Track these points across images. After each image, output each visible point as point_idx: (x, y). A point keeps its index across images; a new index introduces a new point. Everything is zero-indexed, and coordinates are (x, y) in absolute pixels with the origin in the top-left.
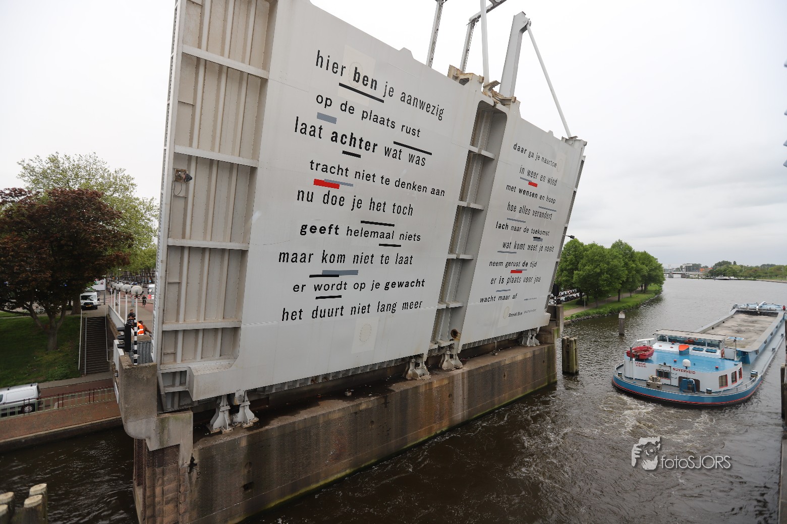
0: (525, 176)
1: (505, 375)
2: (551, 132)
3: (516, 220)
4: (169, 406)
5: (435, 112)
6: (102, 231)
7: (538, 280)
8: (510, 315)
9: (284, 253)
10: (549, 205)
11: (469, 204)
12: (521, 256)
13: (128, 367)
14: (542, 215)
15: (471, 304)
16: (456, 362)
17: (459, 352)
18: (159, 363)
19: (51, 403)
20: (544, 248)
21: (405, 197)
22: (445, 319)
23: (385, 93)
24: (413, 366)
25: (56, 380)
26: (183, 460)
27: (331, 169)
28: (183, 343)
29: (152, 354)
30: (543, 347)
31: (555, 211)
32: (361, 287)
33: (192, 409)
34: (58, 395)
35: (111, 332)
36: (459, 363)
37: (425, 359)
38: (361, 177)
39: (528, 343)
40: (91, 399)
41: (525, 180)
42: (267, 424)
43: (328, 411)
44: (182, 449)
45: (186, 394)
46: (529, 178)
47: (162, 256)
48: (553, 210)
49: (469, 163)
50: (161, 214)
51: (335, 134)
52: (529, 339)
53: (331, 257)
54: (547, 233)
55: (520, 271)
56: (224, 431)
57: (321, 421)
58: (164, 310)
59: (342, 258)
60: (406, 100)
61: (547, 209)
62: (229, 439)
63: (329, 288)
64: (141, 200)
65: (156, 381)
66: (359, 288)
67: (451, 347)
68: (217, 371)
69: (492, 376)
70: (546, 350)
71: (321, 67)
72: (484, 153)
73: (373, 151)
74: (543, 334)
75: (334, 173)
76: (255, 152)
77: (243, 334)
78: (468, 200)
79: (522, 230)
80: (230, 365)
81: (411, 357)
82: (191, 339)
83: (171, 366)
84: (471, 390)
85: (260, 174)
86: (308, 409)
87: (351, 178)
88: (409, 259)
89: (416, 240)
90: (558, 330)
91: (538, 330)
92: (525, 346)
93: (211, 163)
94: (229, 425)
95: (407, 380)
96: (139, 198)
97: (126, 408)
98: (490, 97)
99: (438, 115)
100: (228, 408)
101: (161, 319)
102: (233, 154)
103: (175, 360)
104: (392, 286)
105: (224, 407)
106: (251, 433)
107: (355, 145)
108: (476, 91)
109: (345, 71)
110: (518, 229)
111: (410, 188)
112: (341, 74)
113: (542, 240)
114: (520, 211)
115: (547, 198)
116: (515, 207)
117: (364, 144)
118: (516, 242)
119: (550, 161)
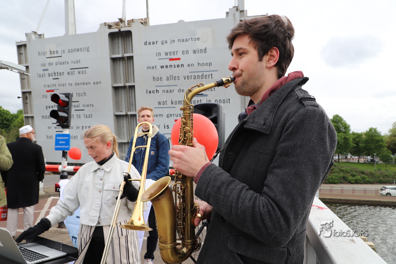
0: (163, 56)
5: (85, 50)
14: (197, 77)
23: (62, 53)
31: (217, 71)
38: (61, 85)
46: (169, 57)
61: (202, 72)
72: (126, 55)
85: (32, 93)
88: (91, 116)
89: (91, 107)
104: (85, 128)
107: (56, 76)
108: (104, 30)
109: (47, 53)
110: (171, 91)
111: (82, 85)
112: (46, 54)
113: (206, 95)
114: (168, 79)
115: (198, 64)
116: (161, 78)
117: (59, 74)
118: (172, 100)
119: (189, 39)
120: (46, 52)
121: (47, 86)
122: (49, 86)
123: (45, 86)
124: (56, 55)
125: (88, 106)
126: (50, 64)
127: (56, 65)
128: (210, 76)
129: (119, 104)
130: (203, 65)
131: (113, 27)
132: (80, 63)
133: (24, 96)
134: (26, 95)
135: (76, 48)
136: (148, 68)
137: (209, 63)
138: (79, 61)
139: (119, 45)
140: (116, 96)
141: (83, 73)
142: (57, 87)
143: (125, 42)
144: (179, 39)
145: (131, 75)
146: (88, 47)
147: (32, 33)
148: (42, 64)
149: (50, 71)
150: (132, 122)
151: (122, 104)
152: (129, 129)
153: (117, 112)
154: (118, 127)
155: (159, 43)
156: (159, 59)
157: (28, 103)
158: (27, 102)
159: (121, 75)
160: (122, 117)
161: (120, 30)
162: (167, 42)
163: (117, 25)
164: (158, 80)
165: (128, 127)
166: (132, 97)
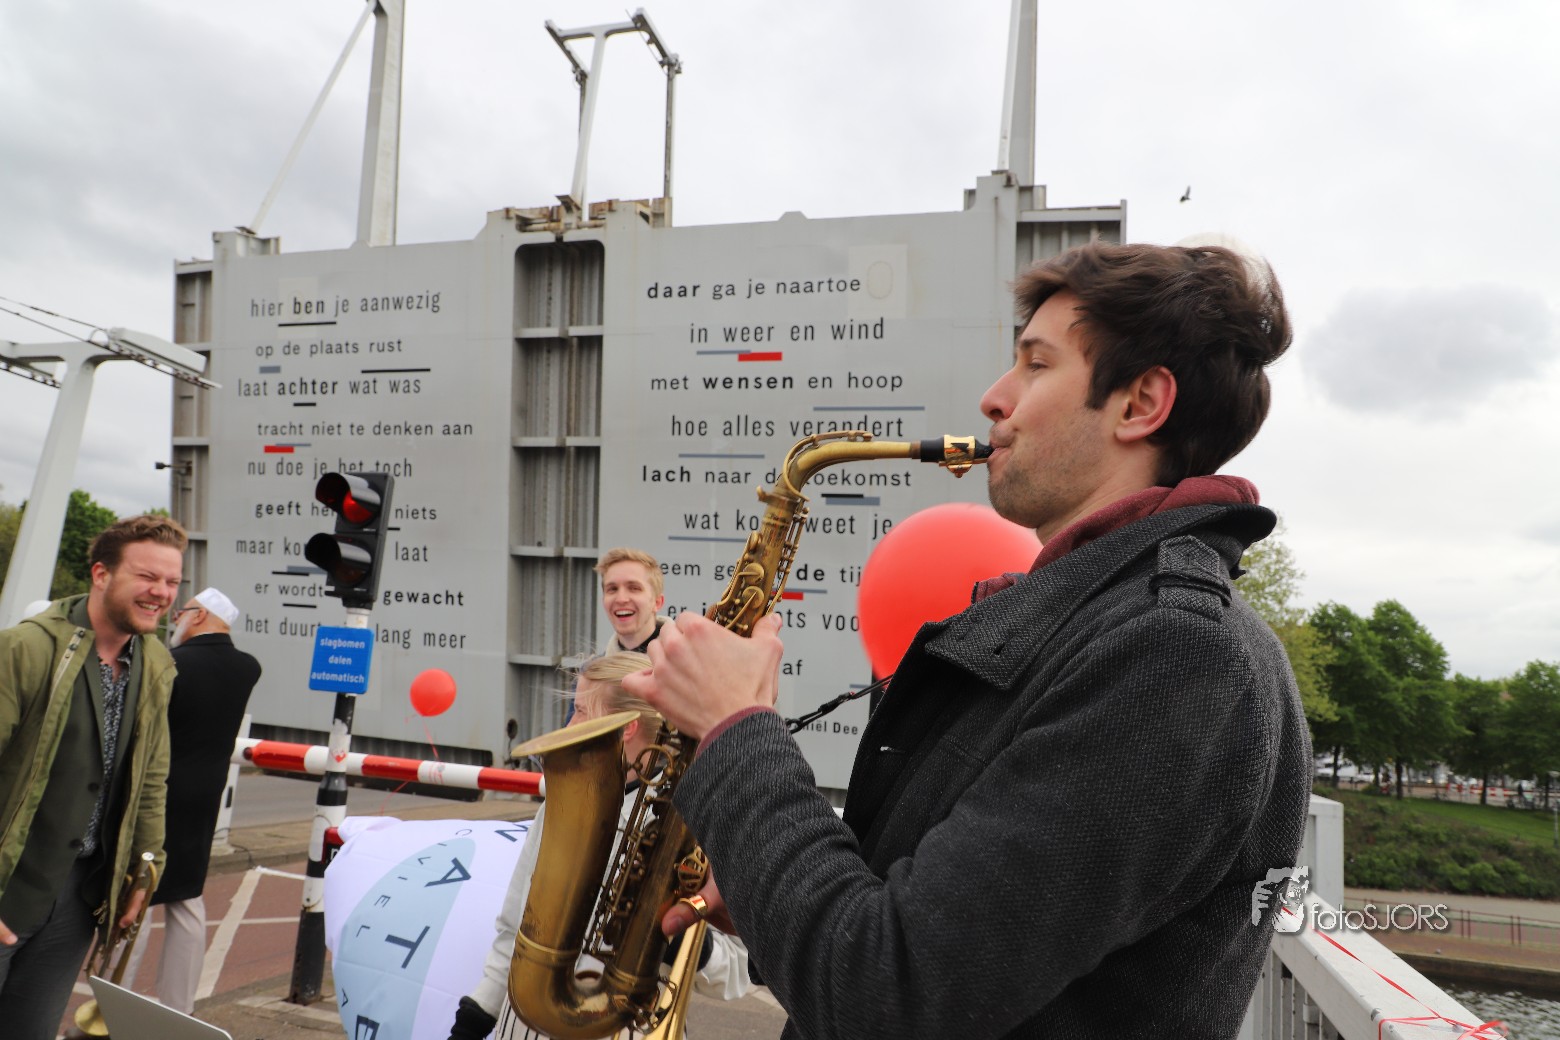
0: (717, 341)
2: (792, 216)
3: (722, 457)
5: (423, 304)
9: (241, 541)
11: (559, 439)
21: (394, 449)
23: (337, 311)
27: (281, 429)
31: (922, 408)
38: (321, 431)
46: (739, 345)
51: (282, 386)
53: (295, 547)
54: (893, 480)
55: (796, 595)
60: (369, 308)
61: (862, 409)
63: (298, 590)
71: (257, 316)
72: (575, 332)
73: (333, 392)
75: (286, 433)
88: (421, 553)
89: (428, 518)
99: (430, 306)
104: (396, 597)
107: (307, 392)
108: (502, 236)
109: (283, 308)
110: (737, 478)
111: (400, 433)
112: (279, 313)
113: (875, 501)
114: (727, 432)
115: (850, 379)
116: (703, 424)
117: (318, 387)
118: (738, 511)
119: (820, 283)
120: (280, 305)
121: (269, 430)
122: (275, 431)
123: (263, 430)
124: (314, 317)
125: (415, 513)
126: (291, 349)
127: (312, 353)
128: (894, 428)
129: (534, 514)
130: (868, 382)
131: (534, 227)
132: (400, 350)
133: (182, 462)
134: (187, 460)
135: (392, 294)
136: (656, 383)
137: (893, 378)
138: (399, 342)
139: (553, 291)
140: (525, 484)
141: (407, 391)
142: (307, 437)
143: (577, 284)
144: (780, 281)
145: (588, 406)
146: (436, 293)
147: (239, 231)
148: (260, 347)
149: (286, 377)
150: (579, 588)
151: (546, 515)
152: (565, 615)
153: (524, 543)
154: (522, 602)
155: (706, 292)
156: (699, 353)
157: (190, 490)
158: (188, 486)
159: (551, 405)
160: (540, 565)
161: (559, 239)
162: (733, 289)
163: (552, 221)
164: (690, 431)
165: (561, 606)
166: (586, 490)
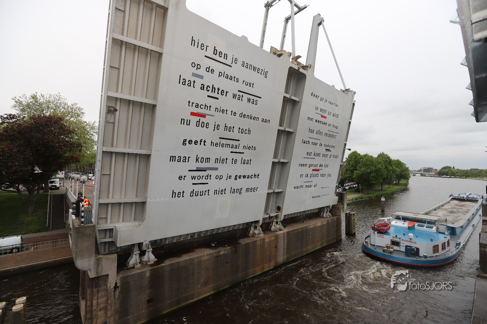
0: (319, 111)
1: (310, 235)
2: (333, 86)
3: (315, 139)
4: (102, 251)
5: (262, 73)
6: (63, 141)
7: (329, 175)
8: (313, 197)
9: (172, 156)
10: (334, 130)
11: (285, 128)
12: (318, 161)
13: (77, 226)
14: (330, 136)
15: (287, 190)
16: (280, 226)
17: (282, 220)
18: (96, 224)
19: (30, 247)
20: (332, 156)
21: (246, 124)
22: (273, 199)
23: (232, 61)
24: (253, 228)
25: (33, 233)
26: (110, 284)
27: (201, 105)
28: (111, 211)
29: (92, 219)
30: (334, 217)
31: (338, 133)
32: (220, 178)
33: (117, 253)
34: (34, 242)
35: (67, 204)
36: (282, 227)
37: (260, 224)
38: (219, 110)
39: (324, 215)
40: (54, 245)
41: (320, 114)
42: (163, 263)
43: (200, 255)
44: (110, 277)
45: (113, 243)
46: (321, 113)
47: (99, 157)
48: (337, 133)
49: (284, 104)
50: (99, 131)
51: (203, 86)
52: (325, 212)
53: (201, 159)
54: (333, 147)
55: (318, 170)
56: (136, 266)
57: (196, 261)
58: (100, 191)
59: (208, 160)
60: (245, 66)
61: (333, 132)
62: (139, 271)
63: (200, 177)
64: (88, 122)
65: (95, 235)
66: (219, 178)
67: (276, 217)
68: (132, 228)
69: (302, 235)
70: (336, 220)
71: (194, 46)
72: (293, 98)
73: (226, 96)
74: (334, 210)
75: (203, 108)
76: (155, 97)
77: (148, 206)
78: (284, 126)
79: (318, 145)
80: (140, 225)
81: (252, 223)
82: (116, 209)
83: (104, 225)
84: (289, 244)
85: (158, 109)
86: (188, 254)
87: (213, 111)
88: (249, 161)
89: (253, 150)
90: (343, 208)
91: (331, 207)
92: (323, 217)
93: (129, 102)
94: (139, 263)
95: (249, 237)
96: (86, 121)
97: (76, 252)
98: (296, 65)
99: (264, 75)
100: (139, 252)
101: (98, 196)
102: (142, 97)
103: (106, 222)
104: (239, 177)
105: (136, 252)
106: (153, 268)
107: (215, 92)
109: (208, 49)
110: (316, 144)
111: (249, 118)
113: (331, 151)
114: (316, 133)
115: (333, 125)
116: (314, 131)
117: (220, 92)
118: (315, 152)
119: (334, 103)
120: (207, 46)
121: (194, 105)
122: (197, 106)
123: (191, 104)
124: (222, 60)
125: (250, 147)
126: (209, 70)
127: (219, 74)
128: (335, 137)
130: (335, 127)
164: (311, 132)
